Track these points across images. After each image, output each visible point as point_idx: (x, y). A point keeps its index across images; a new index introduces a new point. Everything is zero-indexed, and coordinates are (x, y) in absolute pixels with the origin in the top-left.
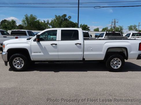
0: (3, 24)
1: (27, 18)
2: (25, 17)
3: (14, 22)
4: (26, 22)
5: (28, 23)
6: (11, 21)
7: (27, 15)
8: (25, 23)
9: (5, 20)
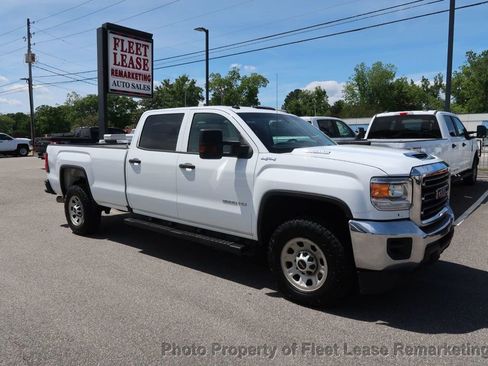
0: (293, 102)
1: (360, 78)
2: (355, 73)
3: (321, 94)
4: (357, 91)
5: (363, 95)
6: (314, 90)
7: (362, 64)
8: (354, 95)
9: (298, 91)
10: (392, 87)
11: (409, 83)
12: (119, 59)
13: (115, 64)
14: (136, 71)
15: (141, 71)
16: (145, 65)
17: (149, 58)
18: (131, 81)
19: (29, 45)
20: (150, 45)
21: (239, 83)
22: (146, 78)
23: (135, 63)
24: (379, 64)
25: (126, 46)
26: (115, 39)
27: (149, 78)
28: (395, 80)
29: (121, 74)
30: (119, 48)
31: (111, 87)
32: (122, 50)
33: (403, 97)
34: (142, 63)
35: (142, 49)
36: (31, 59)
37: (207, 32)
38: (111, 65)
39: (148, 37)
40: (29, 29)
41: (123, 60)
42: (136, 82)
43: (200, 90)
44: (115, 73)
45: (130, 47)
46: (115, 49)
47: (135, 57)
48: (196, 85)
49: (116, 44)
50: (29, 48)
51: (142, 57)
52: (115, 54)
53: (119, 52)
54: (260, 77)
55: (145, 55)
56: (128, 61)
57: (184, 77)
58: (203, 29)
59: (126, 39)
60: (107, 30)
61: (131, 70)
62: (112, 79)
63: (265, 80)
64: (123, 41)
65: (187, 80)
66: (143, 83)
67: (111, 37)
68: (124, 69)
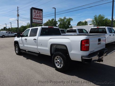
1: (96, 18)
2: (94, 17)
3: (86, 22)
4: (95, 22)
5: (96, 23)
6: (84, 22)
7: (96, 15)
9: (80, 22)
10: (104, 21)
11: (108, 19)
12: (35, 15)
13: (34, 16)
14: (39, 18)
15: (40, 18)
16: (41, 16)
17: (42, 15)
18: (37, 20)
19: (18, 12)
20: (42, 12)
21: (66, 20)
22: (41, 19)
23: (39, 16)
24: (100, 15)
25: (37, 12)
26: (34, 11)
27: (42, 20)
28: (105, 19)
29: (35, 19)
30: (35, 13)
31: (33, 22)
32: (36, 13)
33: (107, 23)
34: (40, 16)
35: (40, 13)
36: (18, 15)
37: (55, 8)
38: (33, 17)
39: (42, 10)
40: (18, 9)
41: (36, 16)
42: (39, 20)
43: (57, 22)
44: (34, 18)
45: (37, 13)
46: (34, 13)
47: (38, 15)
48: (56, 21)
49: (34, 12)
50: (18, 13)
51: (40, 15)
52: (34, 14)
53: (35, 14)
54: (71, 18)
55: (41, 14)
56: (37, 16)
57: (53, 19)
58: (54, 8)
59: (37, 11)
60: (32, 9)
61: (38, 18)
62: (33, 20)
63: (72, 19)
64: (36, 11)
65: (54, 19)
66: (40, 21)
67: (33, 10)
68: (36, 17)
